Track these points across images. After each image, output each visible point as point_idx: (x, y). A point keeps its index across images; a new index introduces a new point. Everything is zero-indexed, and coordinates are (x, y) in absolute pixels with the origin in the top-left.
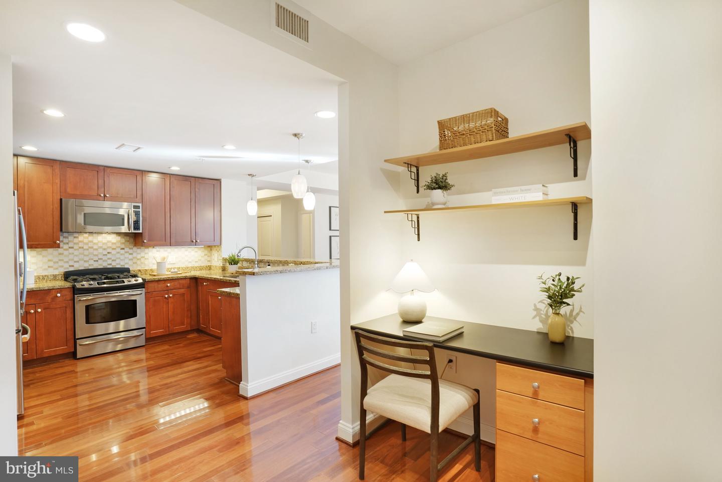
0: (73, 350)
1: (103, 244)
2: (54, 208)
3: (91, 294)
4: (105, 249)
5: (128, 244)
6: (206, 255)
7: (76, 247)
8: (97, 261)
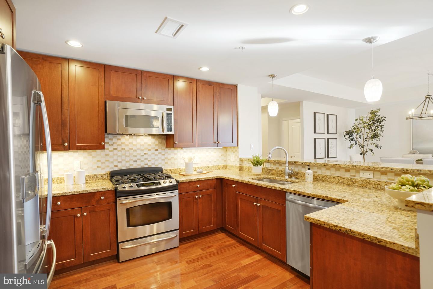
0: (116, 253)
1: (141, 145)
2: (100, 111)
3: (132, 197)
4: (142, 150)
5: (160, 145)
6: (223, 155)
7: (119, 148)
8: (136, 161)
